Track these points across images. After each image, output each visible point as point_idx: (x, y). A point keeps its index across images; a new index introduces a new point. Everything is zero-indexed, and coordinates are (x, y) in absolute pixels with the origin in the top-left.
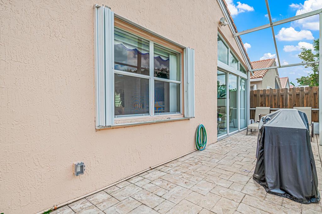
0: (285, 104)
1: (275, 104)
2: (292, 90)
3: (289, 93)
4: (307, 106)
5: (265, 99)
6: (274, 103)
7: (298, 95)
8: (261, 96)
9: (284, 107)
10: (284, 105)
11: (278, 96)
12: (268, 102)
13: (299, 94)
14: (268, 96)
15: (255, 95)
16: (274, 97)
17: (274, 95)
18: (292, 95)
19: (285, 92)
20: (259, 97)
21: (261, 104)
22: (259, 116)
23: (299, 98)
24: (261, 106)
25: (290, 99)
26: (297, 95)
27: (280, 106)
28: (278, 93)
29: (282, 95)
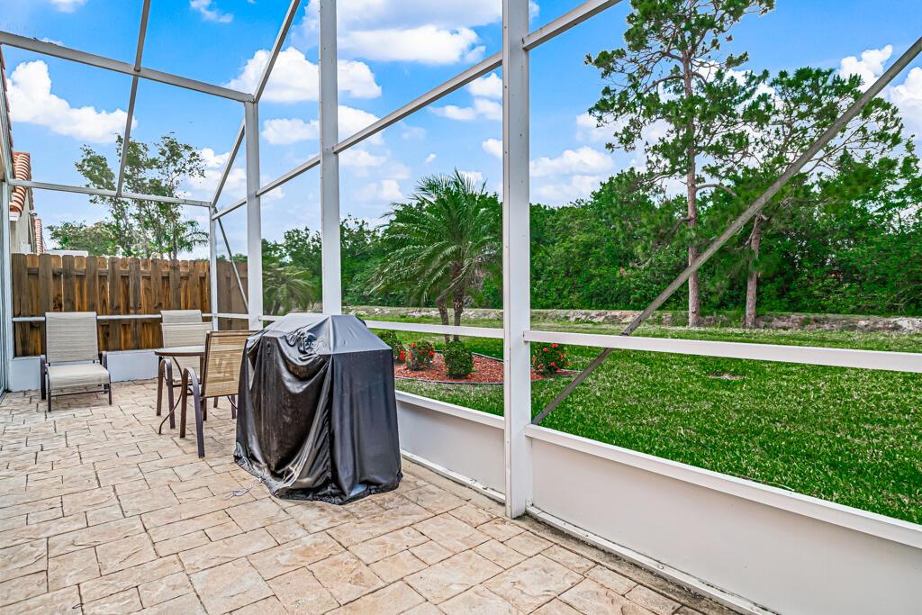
0: (135, 303)
1: (105, 302)
2: (150, 265)
3: (142, 272)
4: (186, 308)
5: (69, 286)
6: (100, 299)
7: (166, 279)
8: (56, 276)
9: (132, 311)
10: (132, 305)
11: (113, 278)
12: (82, 297)
13: (168, 278)
14: (81, 277)
15: (34, 274)
16: (100, 281)
17: (100, 277)
18: (153, 278)
19: (133, 269)
20: (47, 278)
21: (54, 302)
22: (208, 335)
23: (168, 287)
24: (54, 308)
25: (147, 289)
26: (163, 278)
27: (118, 307)
28: (113, 269)
29: (124, 278)
